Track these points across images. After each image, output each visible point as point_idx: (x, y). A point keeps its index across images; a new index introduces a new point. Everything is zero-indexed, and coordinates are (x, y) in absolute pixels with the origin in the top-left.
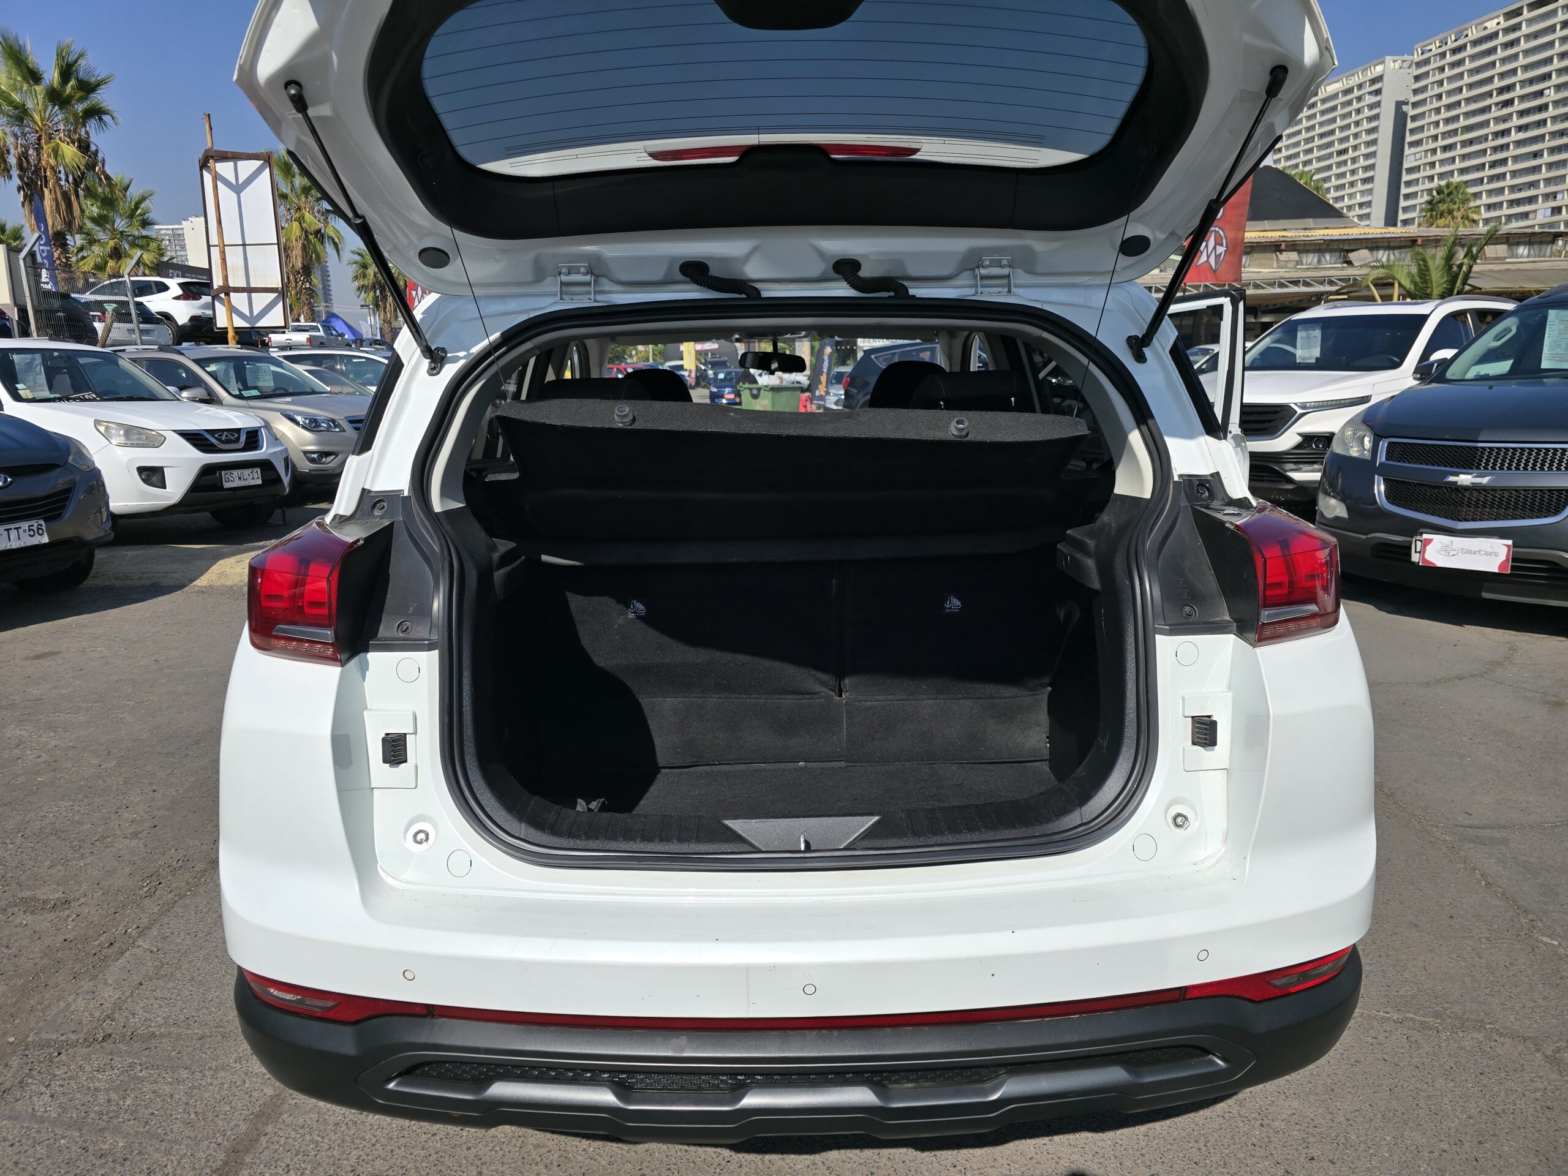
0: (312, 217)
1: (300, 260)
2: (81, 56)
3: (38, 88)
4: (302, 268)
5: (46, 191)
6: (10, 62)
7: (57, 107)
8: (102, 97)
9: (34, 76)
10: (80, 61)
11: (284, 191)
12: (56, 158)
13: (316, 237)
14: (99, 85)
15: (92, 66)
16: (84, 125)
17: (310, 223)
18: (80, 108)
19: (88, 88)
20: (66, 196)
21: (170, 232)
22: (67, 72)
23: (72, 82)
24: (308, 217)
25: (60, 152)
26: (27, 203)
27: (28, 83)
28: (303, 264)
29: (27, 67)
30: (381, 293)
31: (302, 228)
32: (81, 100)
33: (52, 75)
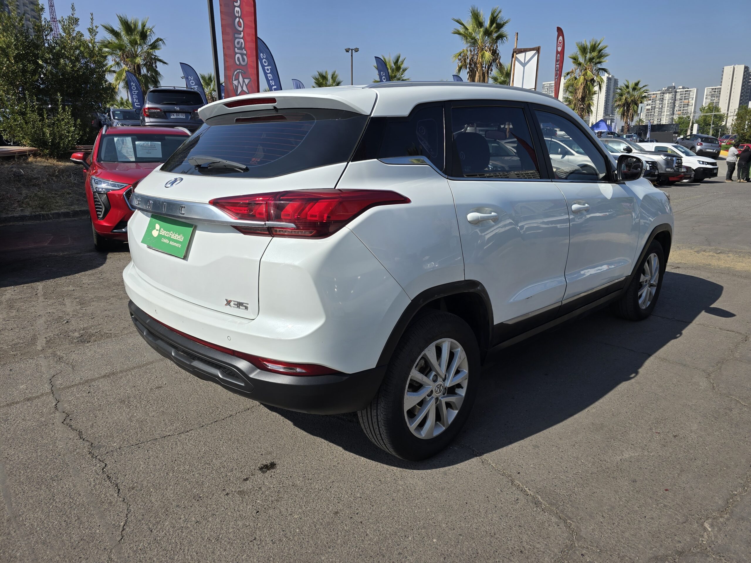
0: (591, 73)
1: (581, 94)
2: (500, 12)
3: (481, 30)
4: (581, 98)
5: (477, 73)
6: (474, 20)
7: (487, 37)
8: (505, 30)
9: (480, 24)
10: (500, 15)
11: (581, 61)
12: (482, 59)
13: (591, 82)
14: (504, 24)
15: (502, 17)
16: (496, 42)
17: (589, 76)
18: (495, 35)
19: (500, 26)
20: (483, 74)
21: (549, 85)
22: (493, 20)
23: (494, 25)
24: (589, 73)
25: (484, 56)
26: (469, 79)
27: (478, 28)
28: (582, 96)
29: (479, 21)
30: (627, 108)
31: (585, 79)
32: (496, 32)
33: (487, 24)
